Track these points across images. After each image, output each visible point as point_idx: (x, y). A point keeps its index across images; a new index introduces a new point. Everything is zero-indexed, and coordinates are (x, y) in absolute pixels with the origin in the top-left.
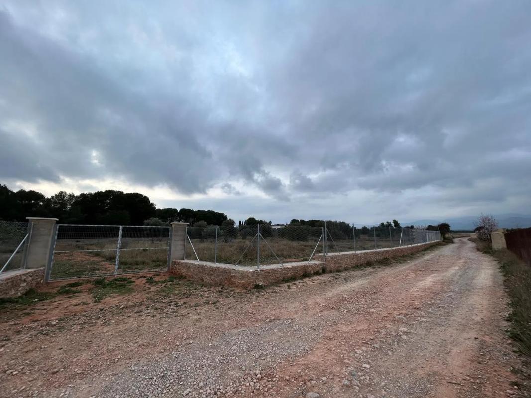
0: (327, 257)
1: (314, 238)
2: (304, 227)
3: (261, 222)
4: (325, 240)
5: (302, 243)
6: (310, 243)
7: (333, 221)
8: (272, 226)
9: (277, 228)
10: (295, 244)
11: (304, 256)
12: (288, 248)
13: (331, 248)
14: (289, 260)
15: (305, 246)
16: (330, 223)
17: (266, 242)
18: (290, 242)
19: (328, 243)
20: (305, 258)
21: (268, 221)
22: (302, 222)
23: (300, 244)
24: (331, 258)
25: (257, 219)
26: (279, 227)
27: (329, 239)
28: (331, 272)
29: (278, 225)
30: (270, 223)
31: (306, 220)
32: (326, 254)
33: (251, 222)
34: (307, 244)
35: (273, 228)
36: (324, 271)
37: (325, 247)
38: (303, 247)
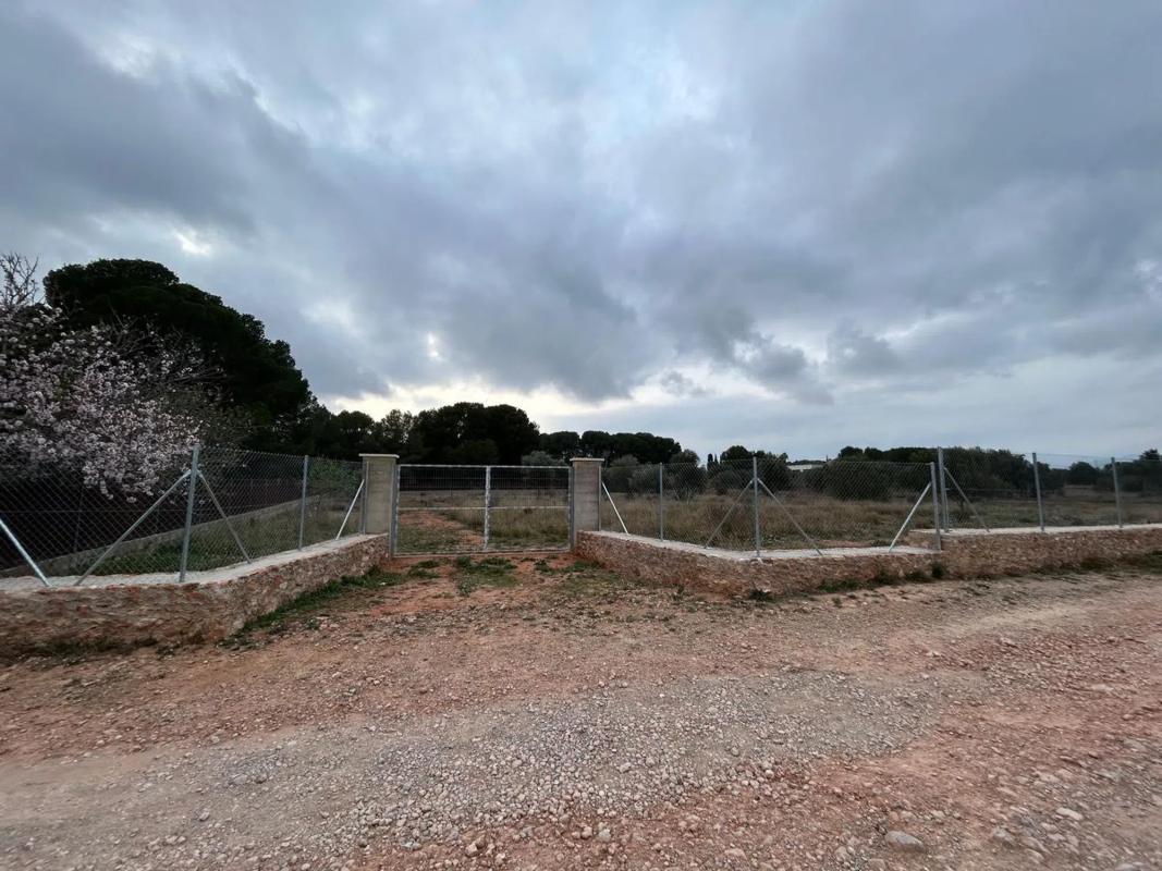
0: (947, 537)
1: (907, 493)
2: (879, 464)
3: (760, 455)
4: (940, 500)
5: (872, 504)
6: (894, 505)
7: (966, 447)
8: (790, 464)
9: (801, 468)
10: (851, 507)
11: (878, 536)
12: (832, 516)
13: (962, 519)
14: (839, 543)
15: (883, 513)
16: (956, 457)
17: (777, 502)
18: (838, 503)
19: (950, 506)
20: (880, 540)
21: (777, 453)
22: (873, 454)
23: (865, 507)
24: (960, 542)
25: (749, 450)
26: (809, 467)
27: (953, 494)
28: (960, 577)
29: (804, 462)
30: (784, 456)
31: (884, 448)
32: (942, 531)
33: (737, 455)
34: (886, 506)
35: (793, 468)
36: (939, 573)
37: (940, 515)
38: (874, 513)
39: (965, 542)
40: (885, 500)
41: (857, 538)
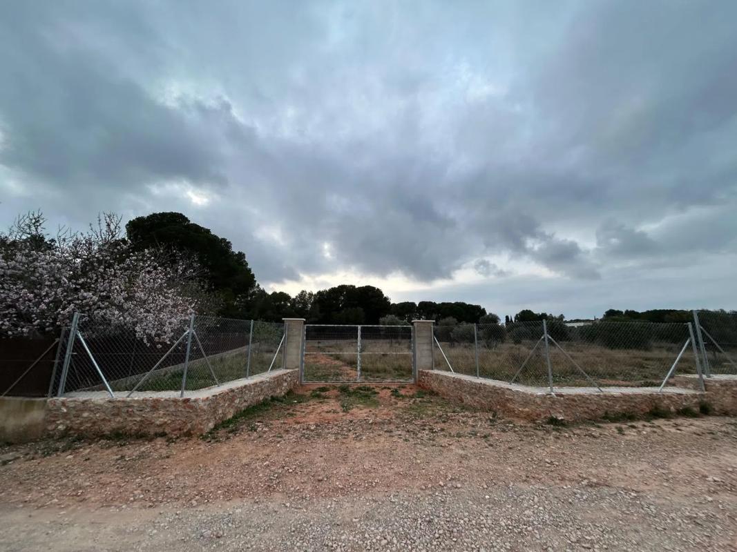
0: (709, 381)
1: (664, 344)
2: (637, 323)
3: (544, 316)
4: (698, 349)
5: (635, 352)
6: (656, 353)
7: (712, 308)
8: (566, 322)
9: (576, 325)
10: (620, 354)
11: (646, 377)
12: (604, 361)
13: (717, 366)
14: (614, 382)
15: (647, 359)
16: (705, 316)
17: (560, 350)
18: (608, 351)
19: (706, 355)
20: (649, 381)
21: (556, 315)
22: (632, 315)
23: (631, 355)
24: (722, 386)
25: (535, 312)
26: (582, 324)
27: (710, 346)
28: (725, 413)
29: (577, 321)
30: (562, 317)
31: (640, 310)
32: (704, 376)
33: (526, 316)
34: (648, 355)
35: (569, 325)
36: (705, 410)
37: (701, 362)
38: (640, 360)
39: (726, 385)
40: (647, 349)
41: (628, 379)
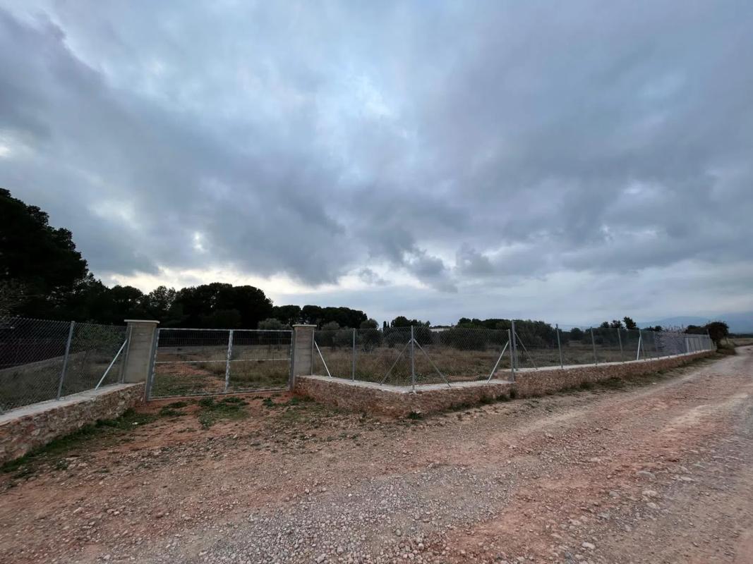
0: (517, 374)
1: (495, 346)
2: (479, 329)
3: (414, 323)
4: (513, 349)
5: (476, 353)
6: (489, 353)
7: (525, 319)
8: (432, 328)
9: (438, 330)
10: (466, 355)
11: (481, 373)
12: (455, 361)
13: (523, 361)
14: (460, 378)
15: (483, 358)
16: (519, 323)
17: (424, 352)
18: (458, 352)
19: (517, 353)
20: (482, 375)
21: (424, 321)
22: (476, 322)
23: (473, 355)
24: (524, 376)
25: (408, 319)
26: (442, 330)
27: (519, 347)
28: (524, 397)
29: (440, 327)
30: (428, 323)
31: (482, 319)
32: (515, 370)
33: (401, 323)
34: (484, 354)
35: (433, 330)
36: (513, 395)
37: (514, 359)
38: (479, 359)
39: (526, 376)
40: (484, 350)
41: (470, 375)
